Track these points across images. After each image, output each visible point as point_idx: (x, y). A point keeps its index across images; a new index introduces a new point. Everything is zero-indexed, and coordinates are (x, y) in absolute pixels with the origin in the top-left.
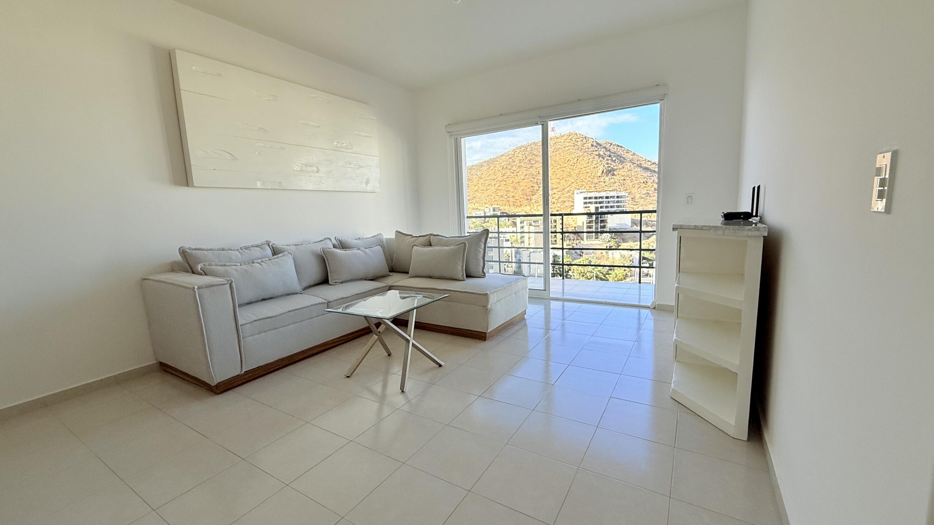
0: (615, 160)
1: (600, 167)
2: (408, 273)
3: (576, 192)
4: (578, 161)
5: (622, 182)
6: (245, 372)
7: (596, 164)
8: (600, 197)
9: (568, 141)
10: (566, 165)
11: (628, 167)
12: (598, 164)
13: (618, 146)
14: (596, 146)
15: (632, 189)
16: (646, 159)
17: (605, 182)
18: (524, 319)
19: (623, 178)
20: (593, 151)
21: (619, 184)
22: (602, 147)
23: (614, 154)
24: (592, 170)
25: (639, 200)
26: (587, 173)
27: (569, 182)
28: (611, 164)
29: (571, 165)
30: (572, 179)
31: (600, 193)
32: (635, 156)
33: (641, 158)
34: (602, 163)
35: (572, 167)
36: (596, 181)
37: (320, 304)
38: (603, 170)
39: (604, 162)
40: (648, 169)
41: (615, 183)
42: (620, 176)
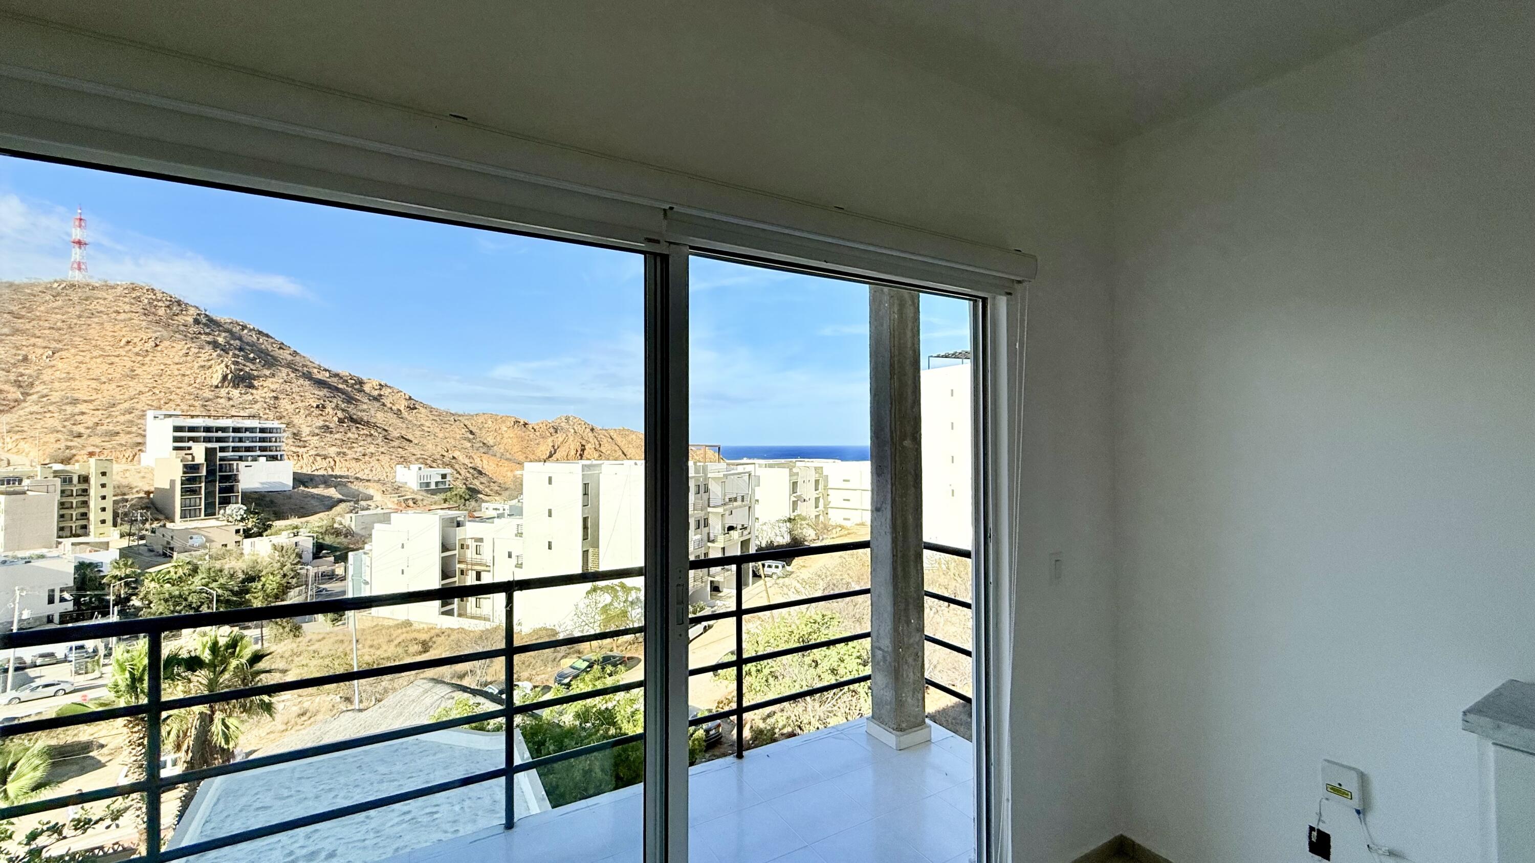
1: (218, 368)
3: (150, 414)
4: (159, 348)
5: (272, 402)
7: (209, 360)
8: (218, 429)
9: (127, 300)
10: (122, 352)
11: (284, 375)
12: (213, 362)
13: (260, 333)
14: (205, 325)
15: (294, 417)
16: (319, 365)
17: (230, 399)
19: (274, 394)
20: (200, 333)
21: (265, 406)
22: (221, 328)
23: (252, 346)
24: (198, 371)
26: (184, 375)
27: (131, 389)
28: (245, 366)
29: (137, 354)
30: (140, 385)
31: (218, 421)
32: (297, 357)
33: (311, 362)
34: (222, 361)
35: (140, 358)
36: (208, 394)
38: (227, 375)
39: (229, 359)
40: (325, 384)
41: (256, 402)
42: (266, 390)
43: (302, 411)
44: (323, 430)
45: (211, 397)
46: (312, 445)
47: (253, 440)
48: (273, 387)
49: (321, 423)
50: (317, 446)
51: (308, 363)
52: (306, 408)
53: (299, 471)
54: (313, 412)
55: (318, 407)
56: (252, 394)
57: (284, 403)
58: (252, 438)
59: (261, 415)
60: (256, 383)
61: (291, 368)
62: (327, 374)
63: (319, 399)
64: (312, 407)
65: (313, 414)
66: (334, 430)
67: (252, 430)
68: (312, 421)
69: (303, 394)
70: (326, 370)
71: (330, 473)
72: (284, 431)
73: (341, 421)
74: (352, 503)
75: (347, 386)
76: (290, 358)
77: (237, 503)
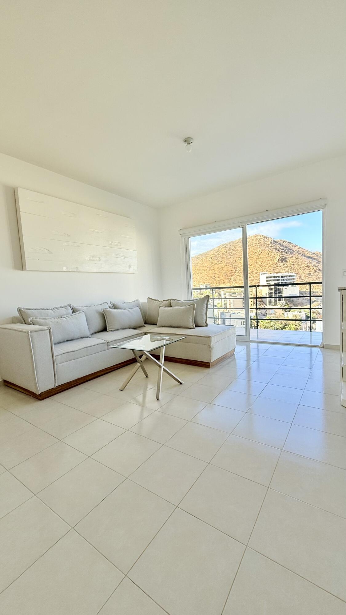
0: (287, 252)
1: (277, 257)
2: (156, 325)
3: (261, 273)
4: (262, 253)
5: (292, 266)
6: (57, 386)
7: (274, 255)
8: (277, 277)
9: (254, 240)
10: (254, 256)
11: (296, 256)
12: (275, 255)
13: (289, 242)
14: (273, 243)
15: (299, 271)
16: (308, 251)
17: (280, 267)
18: (233, 354)
19: (293, 263)
20: (272, 246)
21: (290, 268)
22: (278, 243)
23: (286, 248)
24: (271, 259)
25: (305, 278)
26: (268, 261)
27: (256, 267)
28: (284, 255)
29: (257, 256)
30: (258, 265)
31: (277, 274)
32: (300, 249)
33: (305, 250)
34: (278, 254)
35: (258, 257)
36: (274, 266)
37: (102, 343)
38: (279, 259)
39: (280, 253)
40: (310, 257)
41: (288, 267)
42: (290, 262)
44: (309, 275)
45: (275, 267)
48: (292, 261)
49: (308, 272)
52: (303, 267)
53: (301, 290)
54: (305, 268)
55: (307, 266)
56: (286, 264)
57: (296, 266)
58: (287, 279)
59: (289, 271)
60: (287, 260)
61: (299, 253)
62: (311, 254)
67: (286, 276)
68: (305, 272)
69: (302, 262)
72: (296, 276)
77: (283, 301)
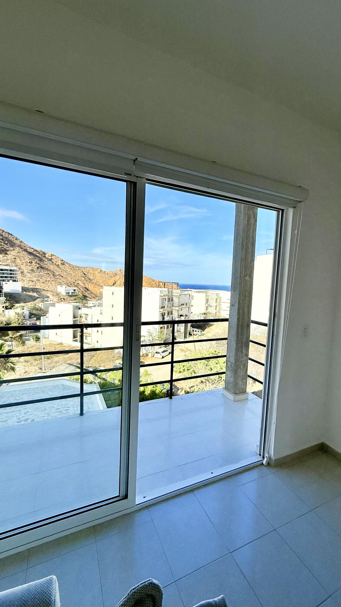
0: (7, 243)
5: (14, 260)
11: (18, 250)
13: (9, 233)
15: (21, 266)
19: (14, 257)
40: (32, 254)
42: (11, 255)
43: (24, 264)
44: (32, 271)
46: (28, 277)
47: (7, 274)
48: (14, 254)
49: (31, 269)
50: (30, 277)
51: (26, 245)
52: (25, 263)
53: (24, 286)
54: (28, 264)
55: (30, 262)
56: (7, 257)
57: (18, 260)
58: (7, 273)
59: (10, 265)
60: (8, 253)
61: (20, 247)
62: (33, 250)
63: (30, 259)
64: (28, 262)
65: (28, 265)
66: (35, 271)
67: (7, 270)
68: (28, 268)
69: (24, 257)
70: (32, 248)
71: (34, 287)
72: (18, 271)
73: (38, 268)
74: (42, 299)
75: (40, 255)
76: (19, 243)
77: (3, 297)
